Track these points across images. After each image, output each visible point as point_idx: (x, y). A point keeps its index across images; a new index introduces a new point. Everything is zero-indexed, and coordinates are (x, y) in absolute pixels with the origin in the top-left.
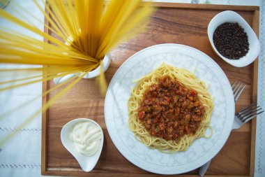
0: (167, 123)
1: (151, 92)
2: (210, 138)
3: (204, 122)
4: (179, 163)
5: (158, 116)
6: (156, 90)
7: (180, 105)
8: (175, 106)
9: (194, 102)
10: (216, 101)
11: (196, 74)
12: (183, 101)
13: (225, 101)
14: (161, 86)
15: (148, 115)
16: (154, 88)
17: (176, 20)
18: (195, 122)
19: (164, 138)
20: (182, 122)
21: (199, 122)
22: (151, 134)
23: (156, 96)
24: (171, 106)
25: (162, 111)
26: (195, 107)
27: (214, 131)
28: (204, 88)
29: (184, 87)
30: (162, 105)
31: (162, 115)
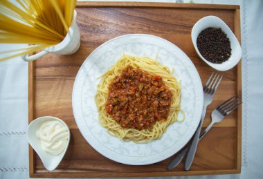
0: (136, 113)
1: (115, 84)
2: (183, 121)
3: (173, 105)
4: (156, 151)
5: (126, 107)
6: (119, 82)
7: (145, 93)
8: (141, 94)
9: (159, 87)
10: (183, 84)
11: (159, 61)
12: (148, 88)
13: (192, 83)
14: (124, 76)
15: (116, 108)
16: (117, 80)
17: (160, 19)
18: (164, 107)
19: (136, 128)
20: (151, 109)
21: (169, 106)
22: (122, 126)
23: (121, 88)
24: (137, 95)
25: (129, 101)
26: (161, 92)
27: (186, 114)
28: (169, 72)
29: (147, 74)
30: (127, 96)
31: (129, 105)
